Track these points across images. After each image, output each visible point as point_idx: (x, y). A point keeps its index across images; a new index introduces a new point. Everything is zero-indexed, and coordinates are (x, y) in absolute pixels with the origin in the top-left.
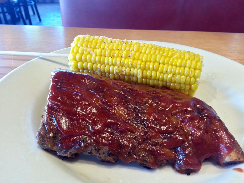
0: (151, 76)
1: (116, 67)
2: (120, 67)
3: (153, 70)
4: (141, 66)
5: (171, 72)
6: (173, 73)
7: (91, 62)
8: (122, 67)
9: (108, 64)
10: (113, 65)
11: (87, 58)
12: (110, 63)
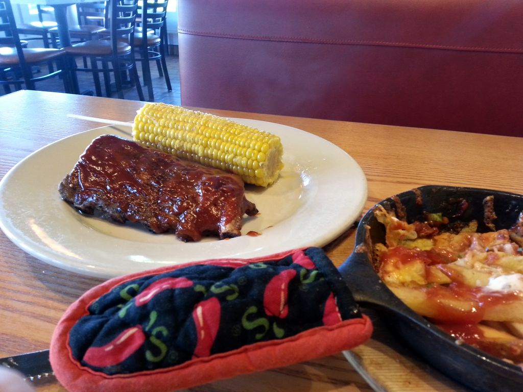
0: (212, 155)
1: (178, 141)
2: (182, 142)
3: (215, 147)
4: (203, 142)
5: (232, 152)
6: (235, 152)
7: (153, 133)
8: (185, 141)
9: (170, 137)
10: (176, 138)
11: (150, 128)
12: (172, 136)
